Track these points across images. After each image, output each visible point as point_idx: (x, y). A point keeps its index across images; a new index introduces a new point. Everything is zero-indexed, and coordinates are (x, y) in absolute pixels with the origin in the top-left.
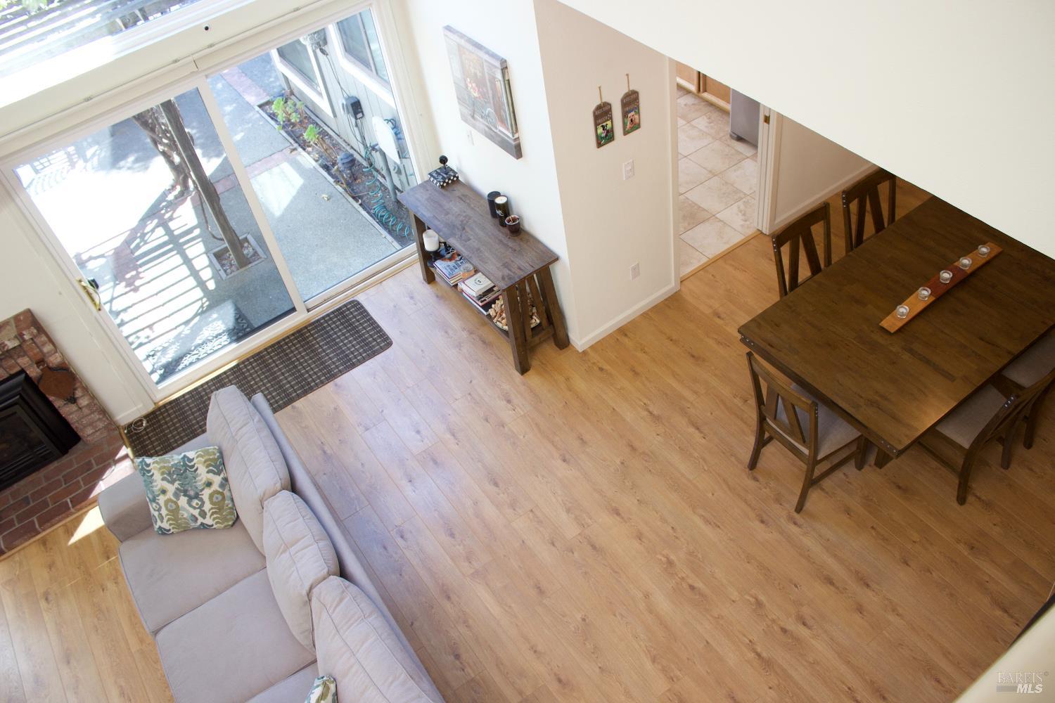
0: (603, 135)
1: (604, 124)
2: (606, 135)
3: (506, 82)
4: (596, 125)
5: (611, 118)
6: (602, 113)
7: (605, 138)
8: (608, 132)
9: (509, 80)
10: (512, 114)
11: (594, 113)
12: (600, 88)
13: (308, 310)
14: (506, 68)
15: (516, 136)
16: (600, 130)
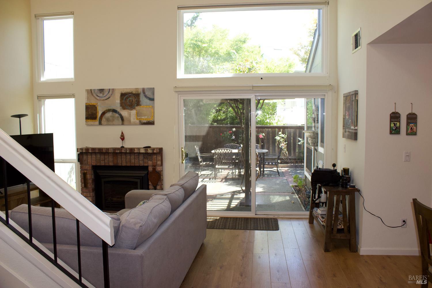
0: (394, 128)
1: (395, 123)
2: (395, 129)
3: (356, 100)
4: (391, 121)
5: (399, 122)
6: (395, 117)
7: (395, 131)
8: (397, 128)
9: (357, 100)
10: (356, 117)
11: (390, 115)
12: (395, 103)
13: (256, 215)
14: (357, 94)
15: (356, 128)
16: (392, 125)
